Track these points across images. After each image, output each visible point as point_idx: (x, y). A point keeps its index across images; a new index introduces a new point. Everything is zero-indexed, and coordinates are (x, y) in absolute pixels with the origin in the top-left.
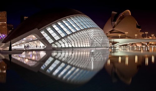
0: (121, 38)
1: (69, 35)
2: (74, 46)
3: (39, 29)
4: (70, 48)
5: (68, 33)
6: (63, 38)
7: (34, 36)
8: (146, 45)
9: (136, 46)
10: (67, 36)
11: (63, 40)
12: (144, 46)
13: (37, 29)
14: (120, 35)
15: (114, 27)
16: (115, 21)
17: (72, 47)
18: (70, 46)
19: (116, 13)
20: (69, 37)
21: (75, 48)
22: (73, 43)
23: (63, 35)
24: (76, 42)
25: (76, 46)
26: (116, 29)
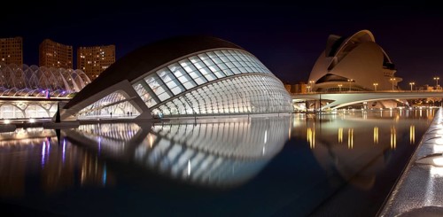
0: (345, 90)
1: (190, 91)
2: (198, 112)
3: (130, 81)
4: (190, 115)
5: (189, 86)
6: (177, 96)
7: (119, 95)
8: (405, 105)
9: (384, 108)
10: (185, 92)
11: (176, 101)
12: (401, 108)
13: (127, 81)
14: (340, 86)
15: (330, 69)
16: (332, 54)
17: (195, 115)
18: (190, 111)
19: (338, 37)
20: (188, 95)
21: (201, 115)
22: (195, 105)
23: (177, 91)
24: (202, 103)
25: (204, 112)
26: (335, 73)
